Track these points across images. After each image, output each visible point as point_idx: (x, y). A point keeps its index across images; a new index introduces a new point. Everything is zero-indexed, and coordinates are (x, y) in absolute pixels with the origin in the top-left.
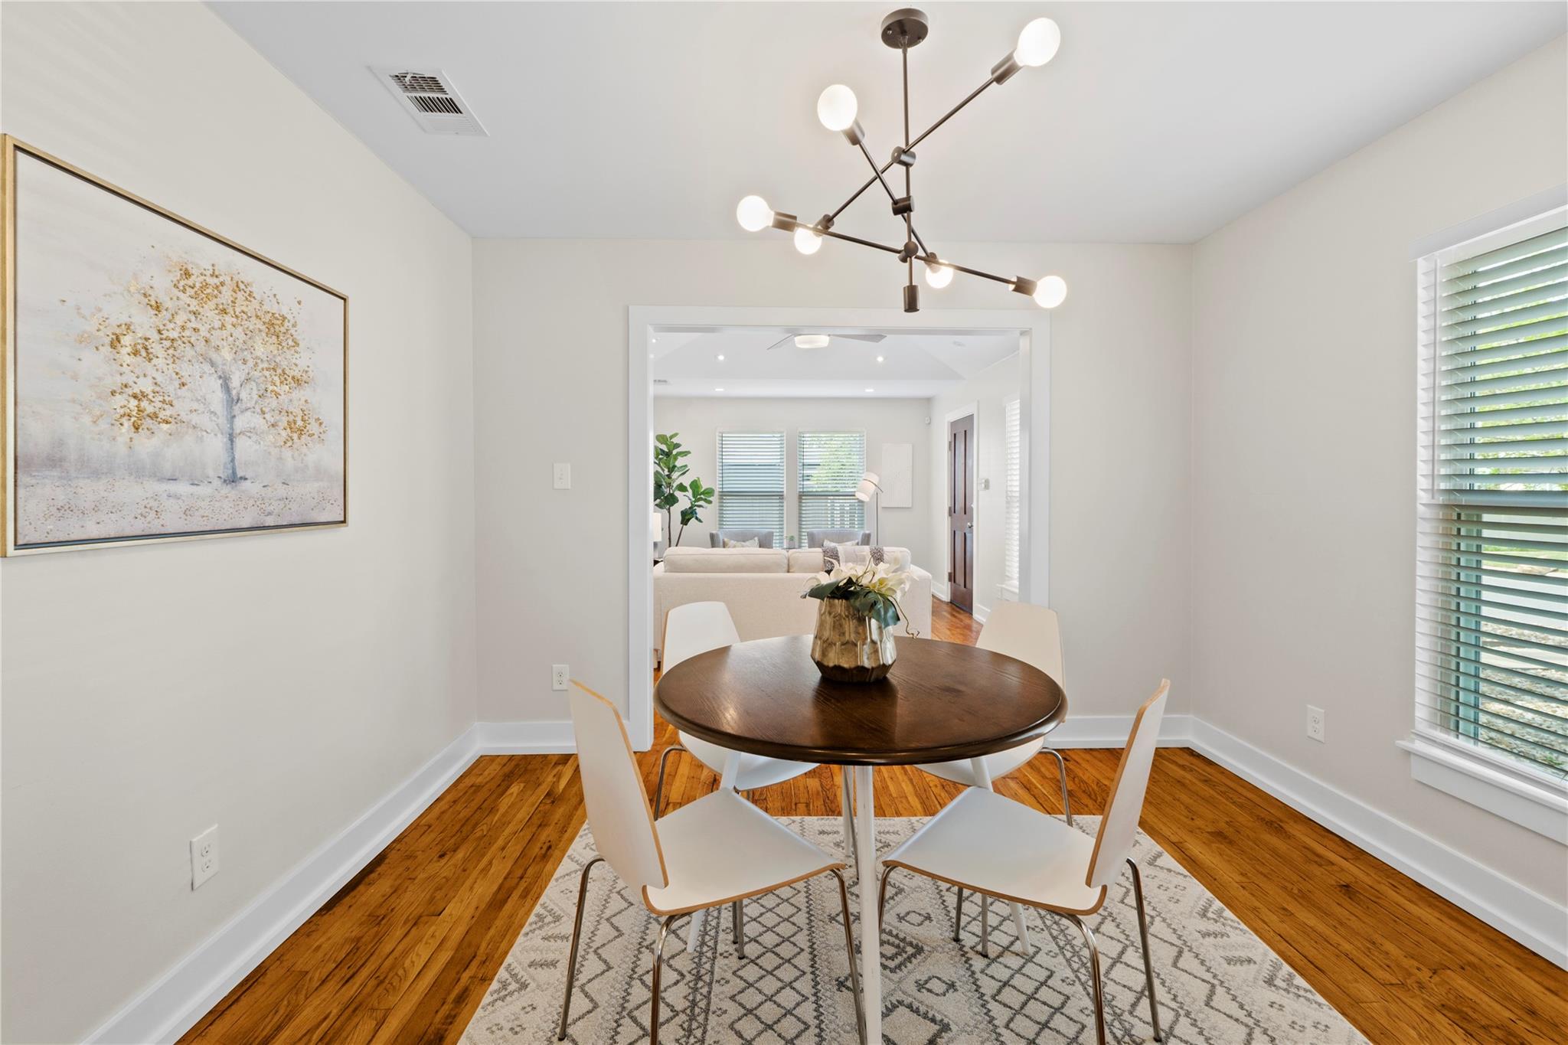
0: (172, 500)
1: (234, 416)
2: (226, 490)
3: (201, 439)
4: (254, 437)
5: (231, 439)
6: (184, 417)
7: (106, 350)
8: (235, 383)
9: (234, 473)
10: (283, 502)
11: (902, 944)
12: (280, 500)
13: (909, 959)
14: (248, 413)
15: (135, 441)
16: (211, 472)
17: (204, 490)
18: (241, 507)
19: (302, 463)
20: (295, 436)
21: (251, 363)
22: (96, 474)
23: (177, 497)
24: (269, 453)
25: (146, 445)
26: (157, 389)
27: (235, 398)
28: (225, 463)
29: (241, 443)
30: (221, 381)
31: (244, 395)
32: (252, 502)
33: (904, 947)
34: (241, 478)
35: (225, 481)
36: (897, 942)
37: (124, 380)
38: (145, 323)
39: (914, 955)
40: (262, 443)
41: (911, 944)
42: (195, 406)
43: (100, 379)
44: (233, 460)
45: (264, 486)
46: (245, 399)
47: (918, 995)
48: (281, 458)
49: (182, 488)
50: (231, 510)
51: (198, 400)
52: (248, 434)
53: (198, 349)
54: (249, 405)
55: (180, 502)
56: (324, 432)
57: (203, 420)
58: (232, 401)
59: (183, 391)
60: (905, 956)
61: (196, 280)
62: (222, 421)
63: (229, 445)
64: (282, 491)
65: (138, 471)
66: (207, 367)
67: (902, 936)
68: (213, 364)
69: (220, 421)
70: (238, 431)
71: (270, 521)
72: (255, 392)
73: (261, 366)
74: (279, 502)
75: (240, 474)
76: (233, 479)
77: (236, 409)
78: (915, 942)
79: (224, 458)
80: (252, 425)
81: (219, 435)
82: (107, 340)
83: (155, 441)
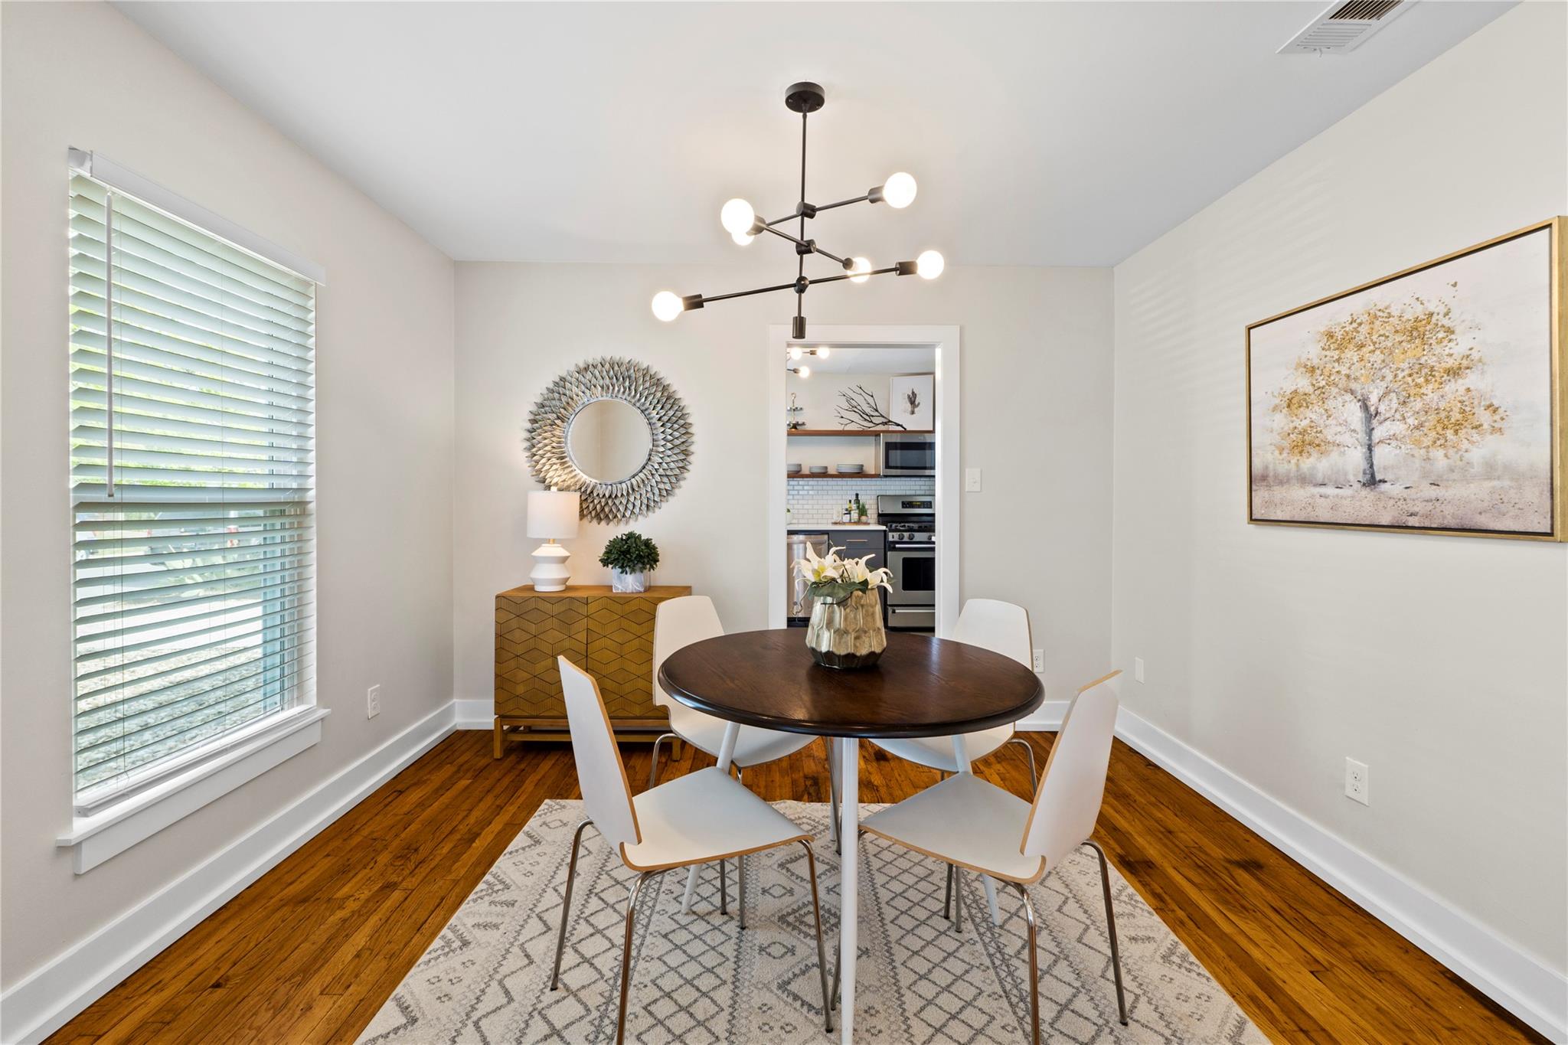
0: (1322, 499)
1: (1373, 429)
2: (1365, 492)
3: (1343, 453)
4: (1394, 443)
5: (1370, 448)
6: (1329, 438)
7: (1285, 411)
8: (1373, 399)
9: (1373, 475)
10: (1431, 504)
11: (797, 924)
12: (1427, 501)
13: (794, 911)
14: (1388, 423)
15: (1300, 462)
16: (1351, 478)
17: (1346, 492)
18: (1381, 505)
19: (1461, 460)
20: (1449, 433)
21: (1390, 377)
22: (1281, 483)
23: (1326, 497)
24: (1413, 456)
25: (1309, 463)
26: (1312, 424)
27: (1374, 413)
28: (1364, 470)
29: (1379, 452)
30: (1359, 404)
31: (1382, 409)
32: (1392, 502)
33: (796, 921)
34: (1380, 481)
35: (1364, 484)
36: (802, 927)
37: (1294, 424)
38: (1304, 384)
39: (789, 914)
40: (1403, 447)
41: (789, 924)
42: (1339, 429)
43: (1282, 428)
44: (1372, 466)
45: (1407, 488)
46: (1383, 411)
47: (792, 885)
48: (1429, 459)
49: (1330, 490)
50: (1370, 509)
51: (1340, 424)
52: (1388, 441)
53: (1340, 386)
54: (1387, 416)
55: (1328, 500)
56: (1502, 419)
57: (1347, 439)
58: (1370, 415)
59: (1330, 421)
60: (797, 915)
61: (1339, 335)
62: (1362, 436)
63: (1368, 454)
64: (1433, 492)
65: (1304, 480)
66: (1348, 397)
67: (795, 933)
68: (1352, 392)
69: (1359, 436)
70: (1377, 441)
71: (1413, 521)
72: (1395, 401)
73: (1401, 375)
74: (1425, 503)
75: (1378, 477)
76: (1372, 481)
77: (1375, 422)
78: (784, 926)
79: (1363, 465)
80: (1392, 433)
81: (1359, 448)
82: (1285, 405)
83: (1312, 460)
